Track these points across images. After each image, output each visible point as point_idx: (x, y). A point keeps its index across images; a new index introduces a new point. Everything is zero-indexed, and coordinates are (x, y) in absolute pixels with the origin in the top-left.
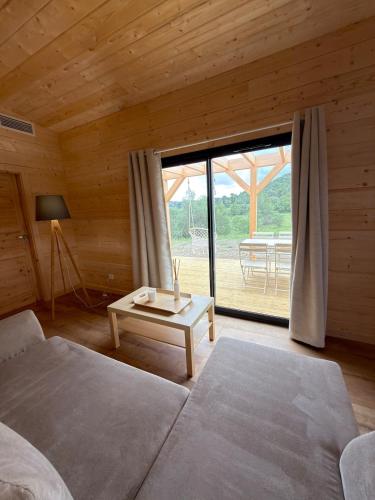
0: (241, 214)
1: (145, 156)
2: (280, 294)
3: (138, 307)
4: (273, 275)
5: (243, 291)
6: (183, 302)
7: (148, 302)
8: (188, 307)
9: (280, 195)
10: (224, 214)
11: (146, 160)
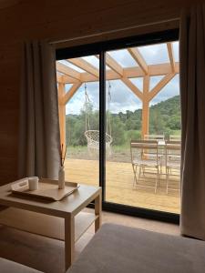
0: (136, 129)
1: (40, 47)
2: (171, 193)
3: (15, 194)
4: (164, 177)
5: (134, 190)
6: (67, 190)
7: (29, 190)
8: (72, 196)
9: (171, 113)
10: (120, 126)
11: (40, 51)
